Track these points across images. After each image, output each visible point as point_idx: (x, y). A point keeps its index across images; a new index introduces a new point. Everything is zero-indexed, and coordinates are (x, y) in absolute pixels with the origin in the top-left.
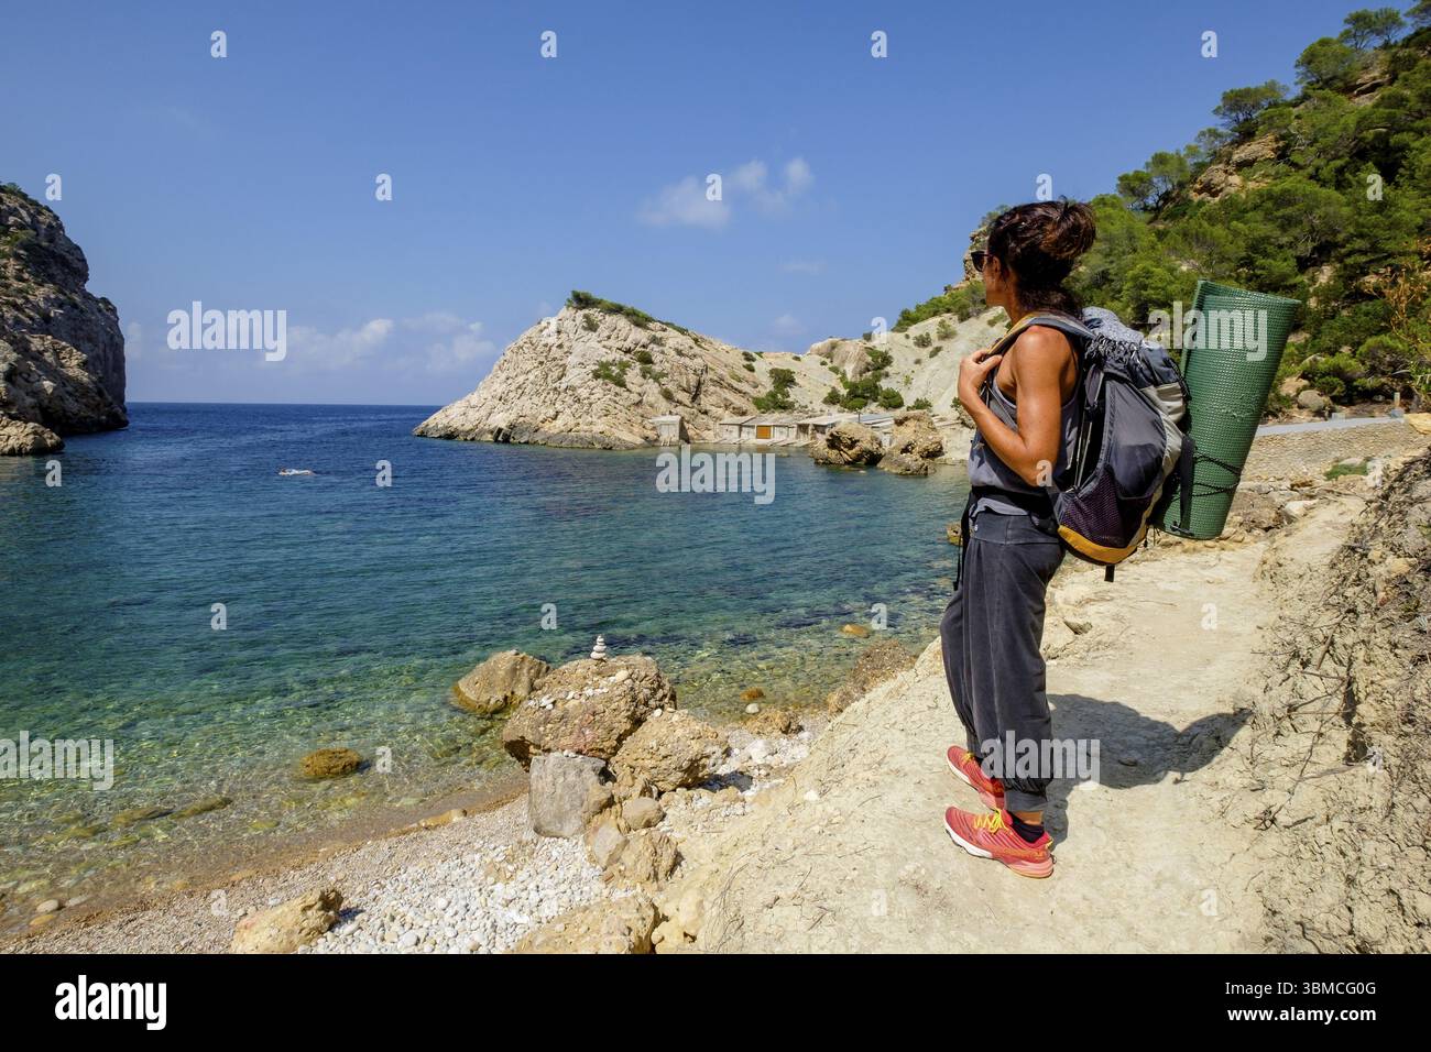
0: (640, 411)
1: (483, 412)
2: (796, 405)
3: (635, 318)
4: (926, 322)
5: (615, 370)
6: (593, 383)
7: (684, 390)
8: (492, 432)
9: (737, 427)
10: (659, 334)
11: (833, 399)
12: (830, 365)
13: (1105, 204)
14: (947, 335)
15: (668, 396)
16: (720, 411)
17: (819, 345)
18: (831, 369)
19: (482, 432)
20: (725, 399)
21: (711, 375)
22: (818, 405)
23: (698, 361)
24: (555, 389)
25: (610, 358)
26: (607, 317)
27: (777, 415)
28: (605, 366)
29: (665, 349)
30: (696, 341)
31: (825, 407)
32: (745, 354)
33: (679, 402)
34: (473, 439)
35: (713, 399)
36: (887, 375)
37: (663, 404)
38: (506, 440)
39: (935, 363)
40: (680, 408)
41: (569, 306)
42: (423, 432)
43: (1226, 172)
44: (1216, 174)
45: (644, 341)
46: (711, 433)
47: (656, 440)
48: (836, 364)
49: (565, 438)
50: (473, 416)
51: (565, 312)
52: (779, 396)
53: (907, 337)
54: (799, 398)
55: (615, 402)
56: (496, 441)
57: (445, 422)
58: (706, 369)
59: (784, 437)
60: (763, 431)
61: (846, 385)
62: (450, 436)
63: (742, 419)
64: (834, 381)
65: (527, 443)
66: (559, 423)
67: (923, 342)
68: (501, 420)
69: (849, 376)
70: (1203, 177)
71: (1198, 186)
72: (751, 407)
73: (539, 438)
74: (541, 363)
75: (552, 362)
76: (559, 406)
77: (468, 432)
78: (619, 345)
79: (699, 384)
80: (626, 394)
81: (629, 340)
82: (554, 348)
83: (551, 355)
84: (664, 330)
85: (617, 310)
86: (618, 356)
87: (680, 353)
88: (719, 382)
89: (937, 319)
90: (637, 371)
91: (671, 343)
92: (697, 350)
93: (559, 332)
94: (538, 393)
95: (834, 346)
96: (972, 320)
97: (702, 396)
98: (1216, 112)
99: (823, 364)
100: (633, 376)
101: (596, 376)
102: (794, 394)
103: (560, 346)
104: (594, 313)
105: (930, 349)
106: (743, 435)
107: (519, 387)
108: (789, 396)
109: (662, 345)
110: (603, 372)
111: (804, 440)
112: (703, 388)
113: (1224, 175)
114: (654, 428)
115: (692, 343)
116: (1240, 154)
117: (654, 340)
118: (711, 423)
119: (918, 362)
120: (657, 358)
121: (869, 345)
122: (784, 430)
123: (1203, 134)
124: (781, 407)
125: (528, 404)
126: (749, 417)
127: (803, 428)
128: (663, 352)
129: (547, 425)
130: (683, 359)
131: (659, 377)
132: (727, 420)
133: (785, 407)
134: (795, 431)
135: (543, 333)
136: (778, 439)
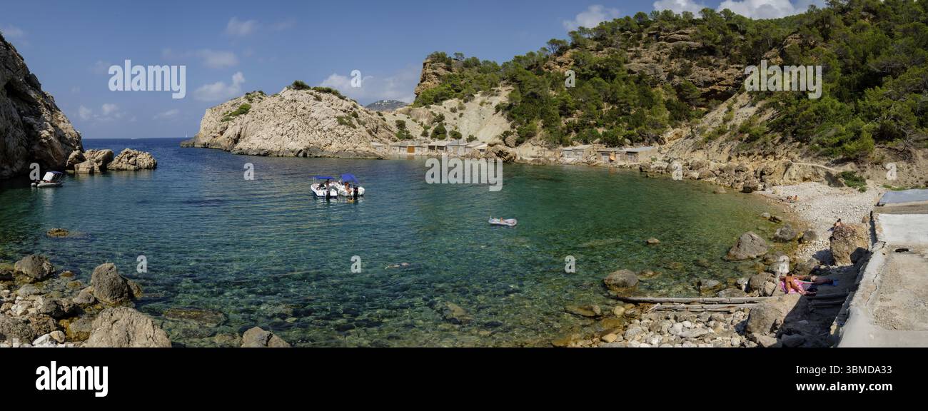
3: (339, 95)
5: (346, 121)
6: (340, 127)
7: (373, 129)
8: (293, 152)
9: (397, 148)
14: (461, 108)
15: (370, 133)
16: (388, 139)
17: (399, 109)
18: (413, 120)
19: (286, 152)
21: (379, 123)
25: (339, 115)
26: (323, 95)
27: (409, 142)
28: (340, 118)
34: (283, 156)
35: (383, 134)
36: (445, 124)
37: (369, 137)
38: (305, 155)
41: (293, 89)
45: (351, 107)
46: (387, 150)
48: (414, 118)
51: (291, 91)
52: (404, 133)
53: (445, 108)
56: (297, 156)
59: (420, 151)
60: (411, 149)
64: (420, 127)
66: (333, 146)
67: (453, 110)
69: (425, 123)
72: (397, 138)
73: (328, 154)
74: (295, 116)
77: (277, 152)
78: (340, 108)
79: (377, 127)
80: (358, 131)
81: (342, 105)
85: (325, 91)
86: (343, 114)
88: (383, 126)
93: (295, 101)
95: (409, 110)
96: (469, 102)
97: (379, 132)
98: (546, 43)
99: (408, 118)
103: (304, 108)
106: (401, 152)
108: (408, 133)
110: (341, 122)
111: (430, 153)
112: (379, 129)
113: (554, 65)
116: (558, 59)
118: (386, 145)
119: (455, 119)
121: (431, 110)
122: (421, 148)
123: (544, 50)
129: (327, 148)
130: (370, 116)
131: (364, 124)
132: (390, 144)
133: (409, 138)
134: (426, 149)
135: (284, 101)
136: (417, 152)
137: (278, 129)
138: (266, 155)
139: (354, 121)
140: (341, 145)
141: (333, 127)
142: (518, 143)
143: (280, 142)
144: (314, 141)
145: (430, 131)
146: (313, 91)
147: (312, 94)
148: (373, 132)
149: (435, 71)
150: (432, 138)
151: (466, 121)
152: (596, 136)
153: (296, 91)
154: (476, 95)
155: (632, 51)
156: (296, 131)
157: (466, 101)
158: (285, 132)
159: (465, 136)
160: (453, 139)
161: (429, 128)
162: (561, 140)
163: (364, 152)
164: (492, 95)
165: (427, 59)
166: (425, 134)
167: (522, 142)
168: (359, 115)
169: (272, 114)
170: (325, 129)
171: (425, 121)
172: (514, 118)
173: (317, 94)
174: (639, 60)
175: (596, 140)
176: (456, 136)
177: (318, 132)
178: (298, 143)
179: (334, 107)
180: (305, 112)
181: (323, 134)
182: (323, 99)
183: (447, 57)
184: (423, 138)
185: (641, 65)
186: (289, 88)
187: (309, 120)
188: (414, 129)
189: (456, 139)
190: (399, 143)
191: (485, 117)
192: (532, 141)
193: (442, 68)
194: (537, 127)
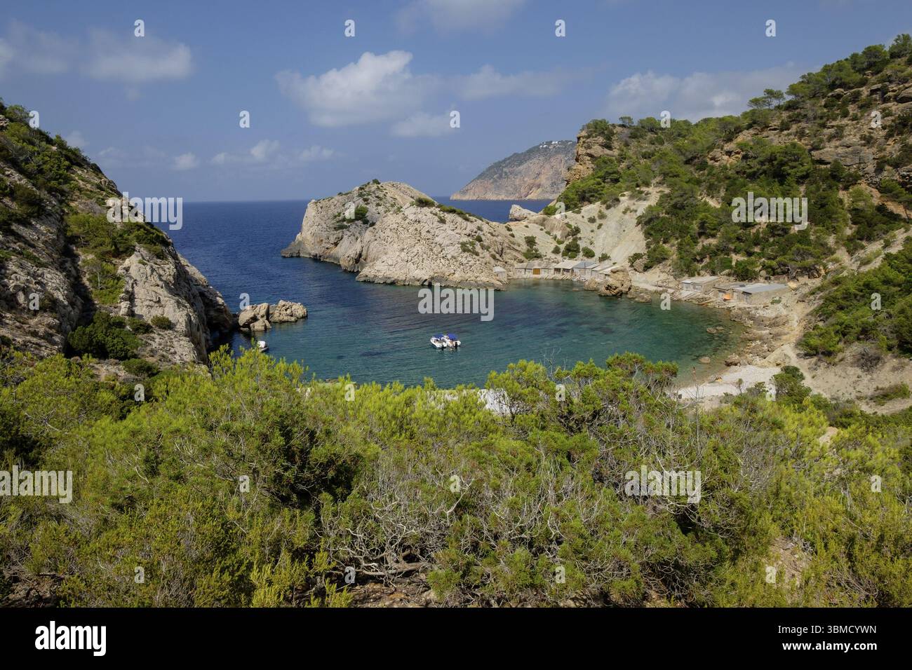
5: (470, 247)
6: (464, 254)
8: (417, 281)
9: (523, 269)
14: (602, 216)
15: (493, 257)
16: (512, 261)
18: (546, 232)
19: (413, 281)
20: (514, 255)
21: (505, 244)
22: (550, 254)
23: (499, 237)
25: (463, 240)
26: (448, 214)
27: (537, 262)
28: (464, 244)
30: (488, 224)
32: (507, 227)
33: (499, 260)
34: (408, 285)
35: (509, 256)
36: (580, 239)
37: (493, 261)
38: (432, 285)
40: (498, 263)
41: (415, 206)
43: (721, 153)
44: (717, 153)
45: (475, 230)
46: (512, 273)
48: (548, 230)
49: (467, 284)
50: (397, 271)
51: (415, 209)
52: (533, 251)
53: (583, 217)
54: (542, 251)
56: (422, 285)
57: (380, 275)
59: (549, 275)
60: (536, 271)
64: (553, 241)
66: (456, 275)
67: (592, 220)
69: (559, 237)
70: (711, 153)
71: (710, 156)
72: (523, 258)
74: (419, 240)
78: (465, 232)
79: (502, 249)
81: (467, 228)
82: (422, 232)
85: (449, 210)
86: (466, 238)
87: (491, 234)
88: (509, 247)
96: (612, 208)
99: (542, 230)
101: (463, 250)
102: (539, 249)
103: (428, 232)
105: (597, 224)
106: (527, 273)
108: (537, 250)
110: (465, 248)
111: (560, 276)
112: (504, 251)
117: (477, 228)
118: (511, 268)
119: (592, 231)
121: (566, 221)
122: (547, 270)
124: (536, 257)
127: (557, 270)
129: (451, 277)
130: (495, 238)
131: (488, 248)
132: (516, 266)
133: (538, 257)
134: (552, 271)
135: (407, 222)
136: (544, 275)
137: (403, 254)
138: (393, 283)
139: (478, 248)
140: (463, 274)
141: (456, 255)
142: (647, 268)
143: (405, 270)
144: (439, 271)
145: (562, 247)
146: (438, 210)
147: (436, 215)
148: (499, 255)
149: (589, 151)
150: (563, 255)
151: (603, 235)
152: (726, 264)
153: (419, 208)
154: (622, 199)
155: (833, 127)
156: (421, 258)
157: (608, 207)
158: (410, 258)
159: (598, 255)
160: (585, 258)
161: (562, 243)
162: (687, 267)
163: (484, 283)
164: (640, 199)
165: (582, 130)
166: (556, 251)
167: (651, 267)
168: (483, 238)
169: (395, 236)
170: (449, 257)
171: (559, 234)
172: (651, 235)
173: (442, 214)
174: (838, 143)
175: (724, 272)
176: (589, 254)
177: (442, 260)
178: (423, 272)
179: (458, 231)
180: (429, 236)
181: (447, 262)
182: (447, 221)
183: (610, 125)
184: (553, 256)
185: (840, 150)
186: (412, 204)
187: (433, 245)
188: (545, 245)
189: (588, 257)
190: (525, 264)
191: (626, 229)
192: (661, 266)
193: (600, 145)
194: (671, 248)
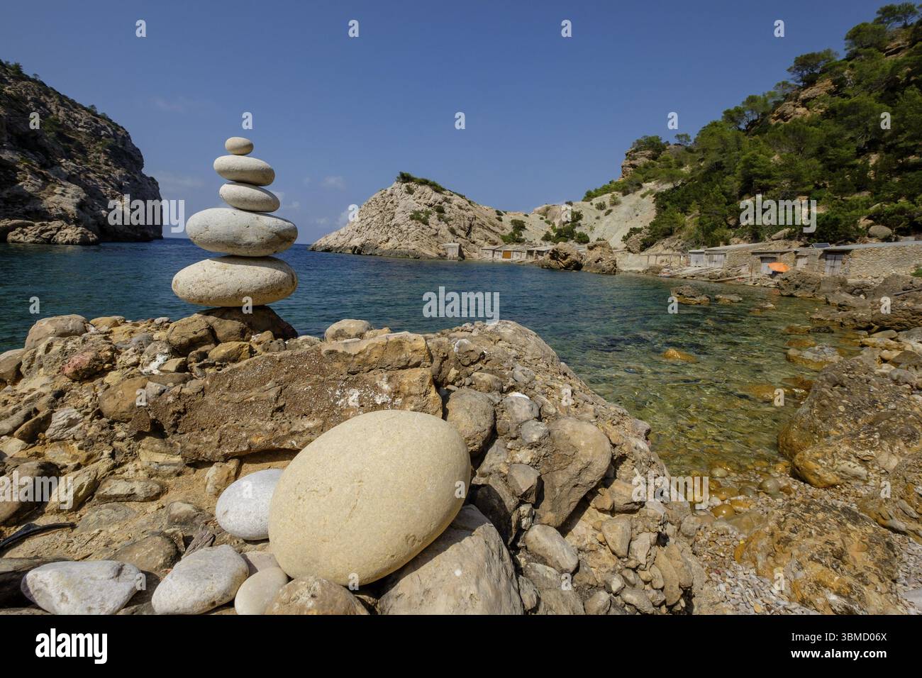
0: (436, 239)
1: (347, 238)
2: (526, 241)
3: (435, 187)
4: (602, 197)
5: (423, 216)
6: (410, 223)
7: (462, 229)
8: (351, 249)
9: (492, 251)
10: (449, 197)
11: (547, 238)
12: (545, 220)
13: (716, 126)
14: (615, 203)
15: (453, 232)
16: (482, 242)
17: (539, 208)
18: (546, 222)
19: (346, 248)
20: (486, 236)
21: (477, 221)
22: (538, 241)
23: (470, 212)
24: (388, 225)
25: (420, 209)
26: (419, 187)
27: (514, 245)
28: (417, 213)
29: (452, 206)
30: (470, 202)
31: (542, 242)
32: (497, 211)
33: (459, 236)
34: (340, 252)
35: (478, 235)
36: (579, 225)
37: (450, 236)
38: (359, 253)
39: (609, 218)
40: (459, 239)
41: (397, 181)
42: (313, 249)
43: (794, 106)
44: (788, 108)
45: (440, 200)
46: (476, 254)
47: (445, 256)
48: (549, 219)
49: (392, 252)
50: (341, 240)
51: (395, 185)
52: (516, 235)
53: (592, 204)
54: (528, 237)
55: (422, 233)
56: (353, 253)
57: (326, 243)
58: (475, 218)
59: (518, 258)
60: (507, 254)
61: (555, 231)
62: (328, 250)
63: (495, 247)
64: (548, 228)
65: (371, 254)
66: (390, 244)
67: (601, 207)
68: (356, 242)
69: (557, 225)
70: (779, 110)
71: (775, 115)
72: (500, 241)
73: (377, 252)
75: (387, 211)
76: (390, 235)
77: (338, 248)
78: (425, 202)
79: (471, 226)
80: (429, 229)
81: (432, 199)
82: (389, 204)
83: (387, 208)
84: (452, 195)
85: (424, 182)
86: (425, 208)
87: (460, 208)
88: (482, 226)
89: (610, 195)
90: (435, 216)
91: (455, 202)
92: (470, 207)
93: (392, 195)
94: (378, 228)
95: (548, 209)
96: (631, 194)
97: (472, 233)
98: (789, 70)
99: (542, 219)
100: (433, 219)
101: (412, 218)
102: (525, 235)
103: (392, 202)
104: (413, 185)
105: (605, 211)
106: (495, 256)
107: (368, 224)
108: (522, 235)
109: (450, 203)
110: (416, 216)
111: (531, 259)
112: (473, 229)
113: (793, 108)
114: (444, 249)
115: (467, 203)
116: (803, 95)
117: (446, 200)
118: (477, 248)
119: (598, 218)
120: (447, 210)
122: (519, 254)
123: (779, 85)
124: (517, 241)
125: (372, 233)
126: (498, 246)
127: (530, 253)
128: (450, 207)
129: (383, 245)
130: (462, 212)
131: (448, 221)
132: (486, 247)
133: (520, 241)
135: (383, 196)
136: (512, 258)
139: (433, 217)
141: (402, 222)
142: (645, 246)
144: (374, 238)
145: (553, 234)
149: (633, 162)
150: (550, 240)
153: (400, 184)
154: (645, 184)
157: (626, 194)
159: (593, 241)
165: (632, 147)
167: (652, 244)
176: (583, 240)
181: (388, 229)
182: (415, 192)
183: (663, 141)
189: (579, 243)
191: (640, 214)
192: (666, 242)
193: (647, 157)
194: (690, 221)
